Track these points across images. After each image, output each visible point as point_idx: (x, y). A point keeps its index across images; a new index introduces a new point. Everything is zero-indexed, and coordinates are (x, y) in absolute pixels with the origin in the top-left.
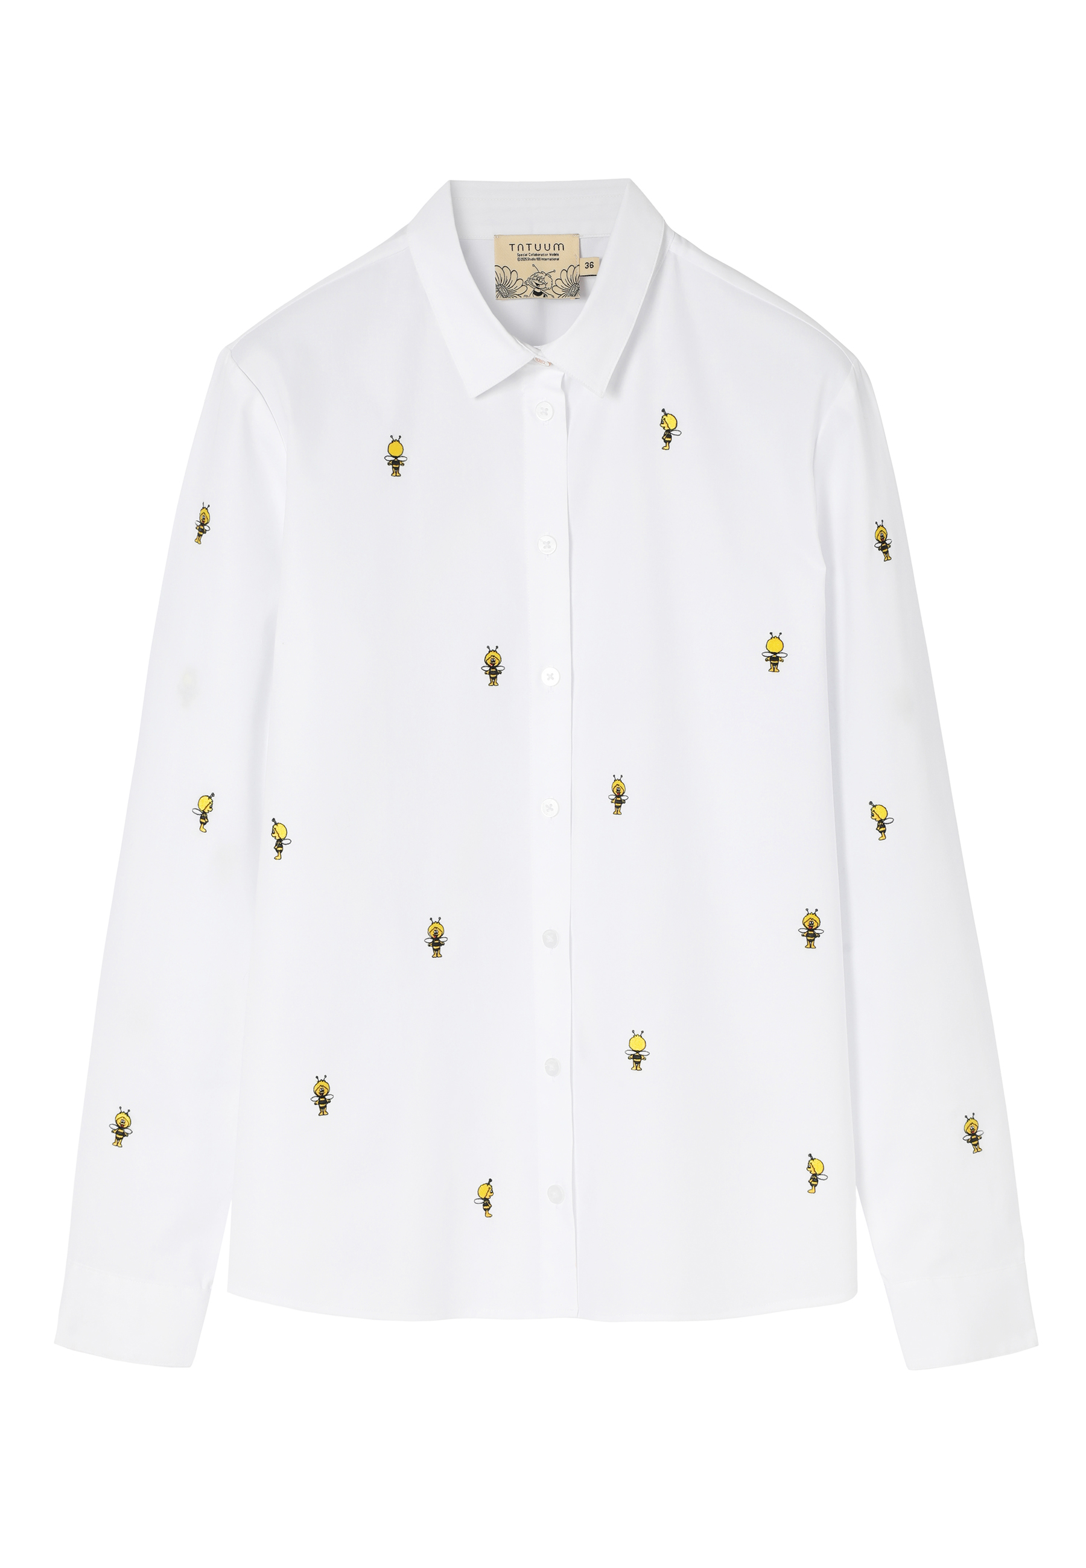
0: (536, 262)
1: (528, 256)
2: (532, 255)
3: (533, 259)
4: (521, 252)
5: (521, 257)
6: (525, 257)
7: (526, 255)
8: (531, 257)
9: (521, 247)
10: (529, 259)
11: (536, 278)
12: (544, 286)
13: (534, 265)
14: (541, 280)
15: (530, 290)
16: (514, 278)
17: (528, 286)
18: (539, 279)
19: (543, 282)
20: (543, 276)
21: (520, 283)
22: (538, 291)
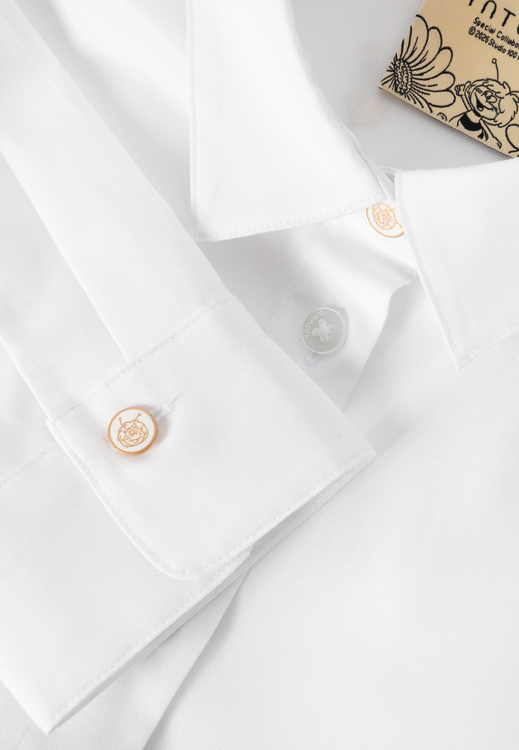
0: (503, 58)
1: (493, 36)
2: (503, 38)
3: (500, 49)
4: (485, 18)
5: (478, 28)
6: (487, 33)
7: (492, 31)
8: (499, 42)
9: (491, 6)
10: (492, 43)
11: (484, 89)
12: (491, 114)
13: (494, 61)
14: (493, 99)
15: (459, 108)
16: (440, 64)
17: (458, 98)
18: (490, 94)
19: (496, 105)
20: (504, 92)
21: (444, 81)
22: (473, 118)
